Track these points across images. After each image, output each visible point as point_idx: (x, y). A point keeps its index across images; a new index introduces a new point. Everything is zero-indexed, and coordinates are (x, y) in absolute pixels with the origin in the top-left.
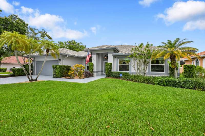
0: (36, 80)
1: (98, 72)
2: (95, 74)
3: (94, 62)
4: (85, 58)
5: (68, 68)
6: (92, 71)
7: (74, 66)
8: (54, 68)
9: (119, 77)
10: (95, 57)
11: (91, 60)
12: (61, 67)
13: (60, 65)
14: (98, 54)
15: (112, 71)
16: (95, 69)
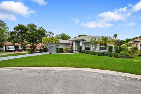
0: (52, 53)
1: (75, 50)
2: (74, 51)
3: (74, 46)
4: (69, 44)
5: (62, 49)
6: (73, 50)
7: (65, 48)
8: (57, 49)
9: (85, 53)
10: (74, 43)
11: (72, 45)
12: (59, 48)
13: (59, 47)
14: (75, 42)
15: (82, 50)
16: (74, 49)
